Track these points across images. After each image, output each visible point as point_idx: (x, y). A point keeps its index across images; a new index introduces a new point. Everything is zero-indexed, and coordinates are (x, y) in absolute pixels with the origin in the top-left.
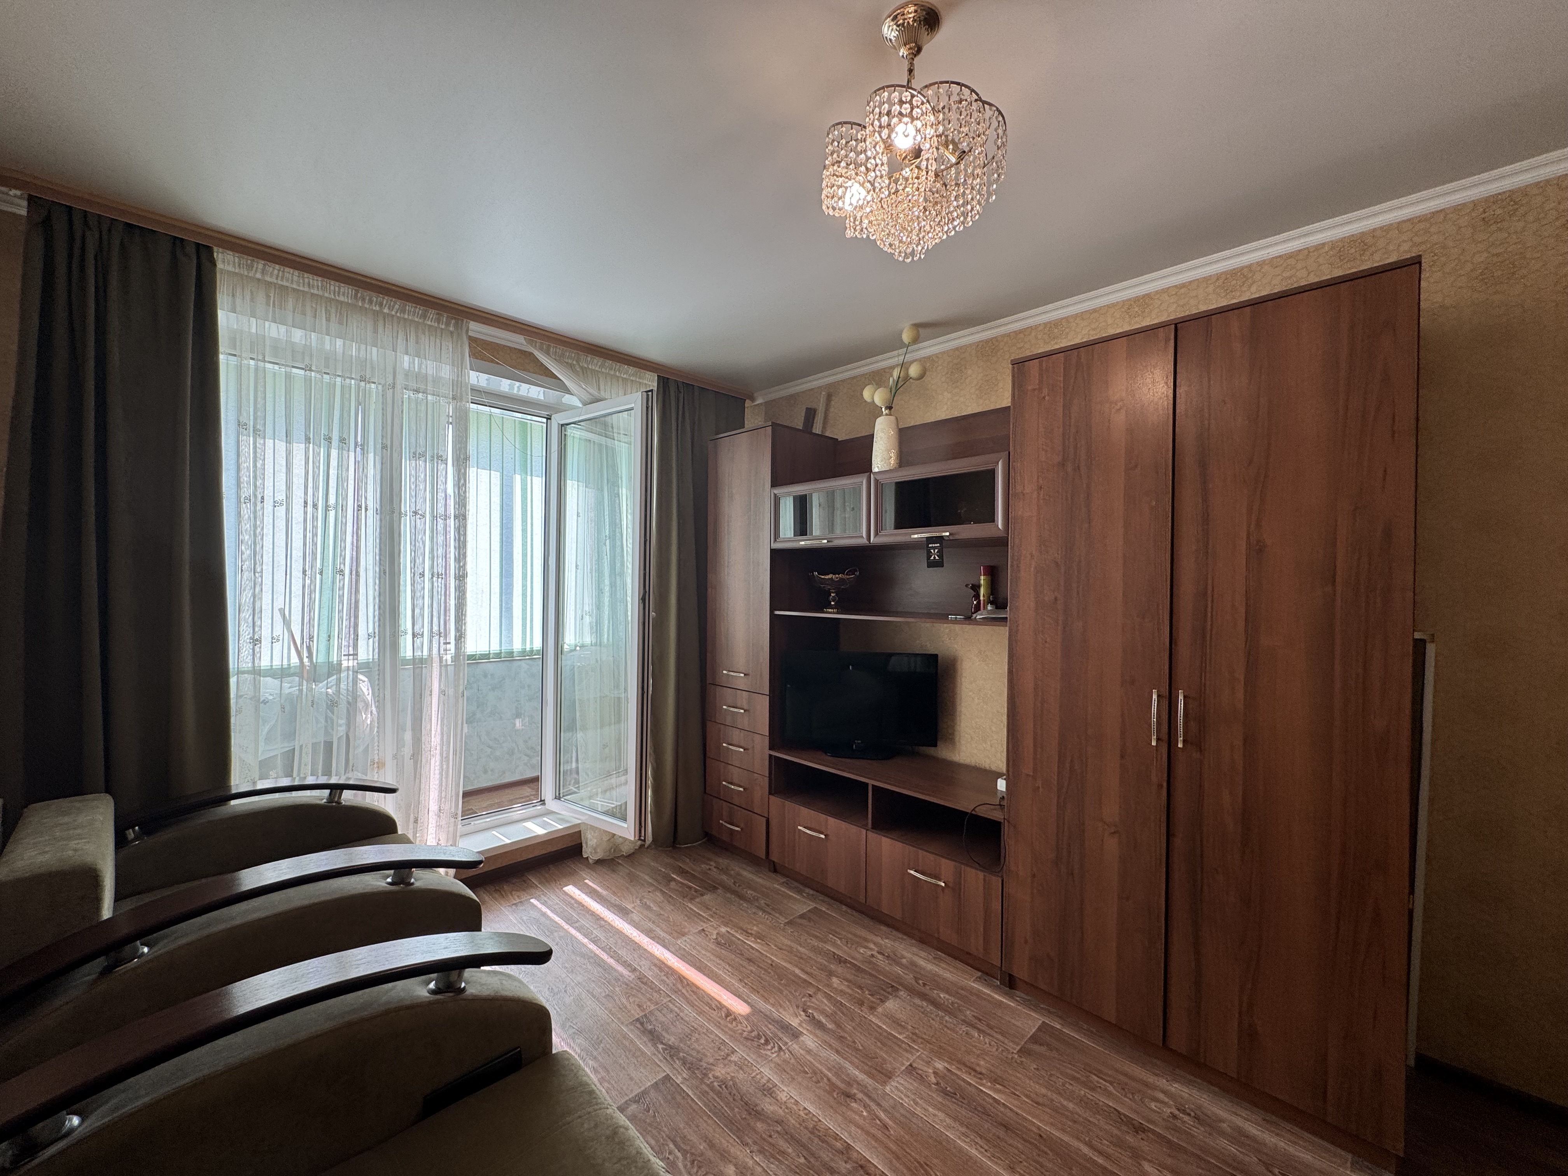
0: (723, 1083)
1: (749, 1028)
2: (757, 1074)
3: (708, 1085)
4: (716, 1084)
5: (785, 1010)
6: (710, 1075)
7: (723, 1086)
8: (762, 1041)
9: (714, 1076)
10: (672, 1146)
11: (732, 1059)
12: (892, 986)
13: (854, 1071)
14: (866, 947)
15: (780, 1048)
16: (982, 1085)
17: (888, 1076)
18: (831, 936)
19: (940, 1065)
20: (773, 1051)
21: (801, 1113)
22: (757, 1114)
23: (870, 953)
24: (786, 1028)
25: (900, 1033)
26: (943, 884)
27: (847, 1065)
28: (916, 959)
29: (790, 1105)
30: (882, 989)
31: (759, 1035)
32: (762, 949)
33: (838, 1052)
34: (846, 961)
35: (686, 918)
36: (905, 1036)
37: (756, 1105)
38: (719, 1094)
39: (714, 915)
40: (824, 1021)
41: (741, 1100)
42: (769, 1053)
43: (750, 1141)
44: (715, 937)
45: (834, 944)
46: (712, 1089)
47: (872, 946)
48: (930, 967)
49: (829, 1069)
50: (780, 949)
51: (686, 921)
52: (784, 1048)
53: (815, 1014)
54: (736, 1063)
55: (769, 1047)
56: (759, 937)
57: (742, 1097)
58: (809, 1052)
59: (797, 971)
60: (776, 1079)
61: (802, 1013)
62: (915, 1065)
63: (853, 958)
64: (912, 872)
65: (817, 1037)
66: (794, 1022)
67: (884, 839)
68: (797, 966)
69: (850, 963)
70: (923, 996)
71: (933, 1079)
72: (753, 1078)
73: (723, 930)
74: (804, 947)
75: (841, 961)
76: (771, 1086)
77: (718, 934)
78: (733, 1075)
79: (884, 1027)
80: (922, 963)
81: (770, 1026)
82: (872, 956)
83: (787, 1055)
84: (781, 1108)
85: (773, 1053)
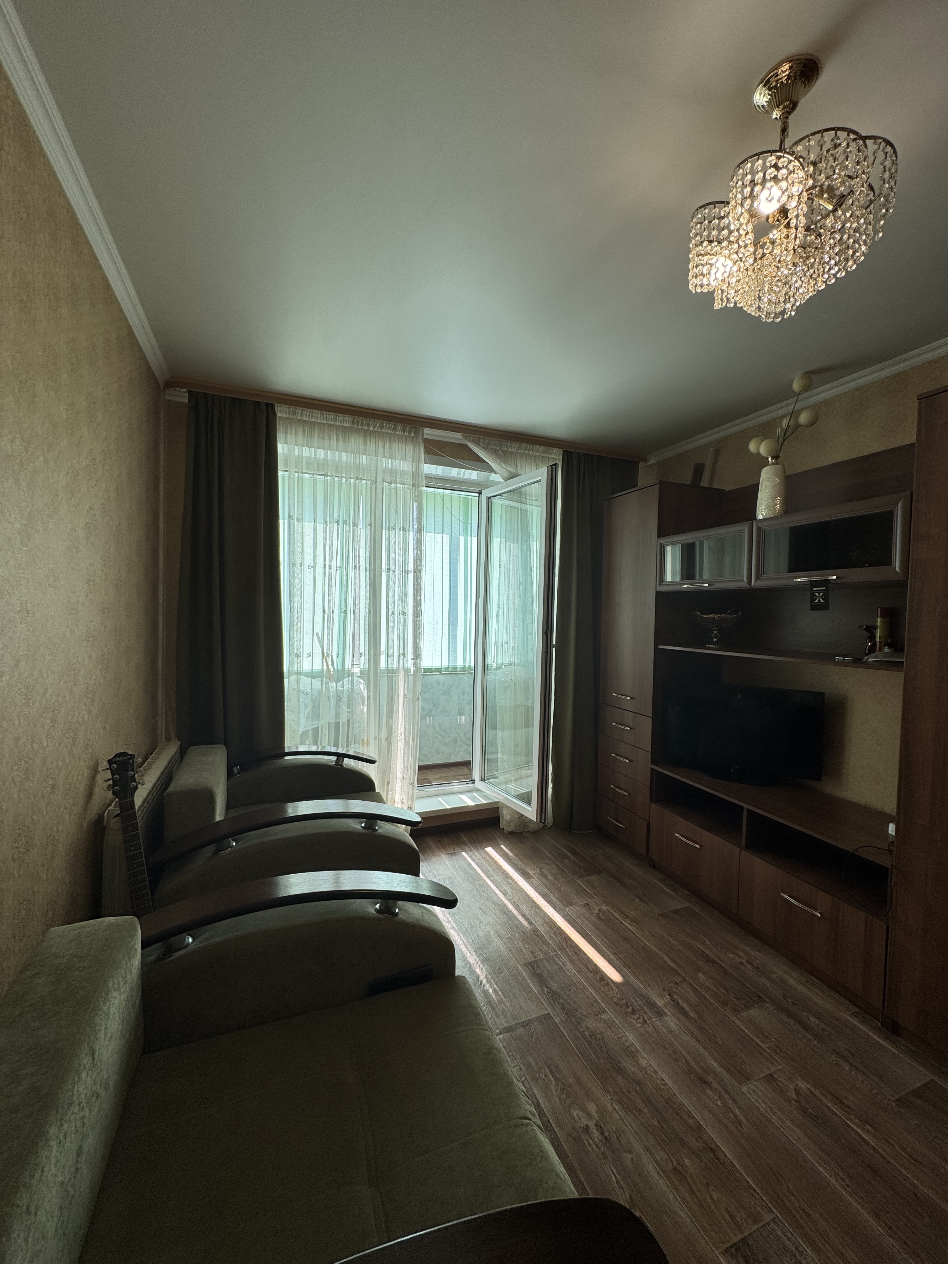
0: (593, 1035)
1: (619, 996)
2: (623, 1037)
3: (581, 1032)
4: (587, 1033)
5: (653, 990)
6: (583, 1025)
7: (593, 1037)
8: (630, 1010)
9: (586, 1026)
10: (547, 1070)
11: (602, 1017)
12: (759, 997)
13: (712, 1062)
14: (735, 954)
15: (645, 1021)
16: (850, 1119)
17: (746, 1077)
18: (701, 935)
19: (803, 1085)
20: (638, 1021)
21: (658, 1081)
22: (621, 1071)
23: (738, 960)
24: (652, 1005)
25: (763, 1042)
26: (819, 915)
27: (706, 1054)
28: (786, 977)
29: (649, 1072)
30: (748, 997)
31: (627, 1004)
32: (636, 931)
33: (698, 1040)
34: (713, 962)
35: (574, 892)
36: (767, 1045)
37: (619, 1062)
38: (589, 1043)
39: (598, 894)
40: (688, 1009)
41: (607, 1053)
42: (634, 1022)
43: (611, 1090)
44: (597, 912)
45: (704, 943)
46: (584, 1036)
47: (741, 954)
48: (801, 988)
49: (689, 1053)
50: (653, 936)
51: (574, 894)
52: (648, 1022)
53: (680, 1001)
54: (605, 1022)
55: (635, 1017)
56: (634, 921)
57: (608, 1051)
58: (671, 1032)
59: (667, 959)
60: (638, 1045)
61: (668, 997)
62: (775, 1076)
63: (722, 961)
64: (786, 896)
65: (680, 1021)
66: (660, 1003)
67: (757, 860)
68: (666, 954)
69: (718, 963)
70: (790, 1015)
71: (793, 1095)
72: (619, 1038)
73: (604, 908)
74: (675, 940)
75: (708, 960)
76: (634, 1050)
77: (600, 910)
78: (602, 1030)
79: (747, 1031)
80: (791, 981)
81: (638, 999)
82: (741, 963)
83: (650, 1028)
84: (641, 1072)
85: (638, 1023)
